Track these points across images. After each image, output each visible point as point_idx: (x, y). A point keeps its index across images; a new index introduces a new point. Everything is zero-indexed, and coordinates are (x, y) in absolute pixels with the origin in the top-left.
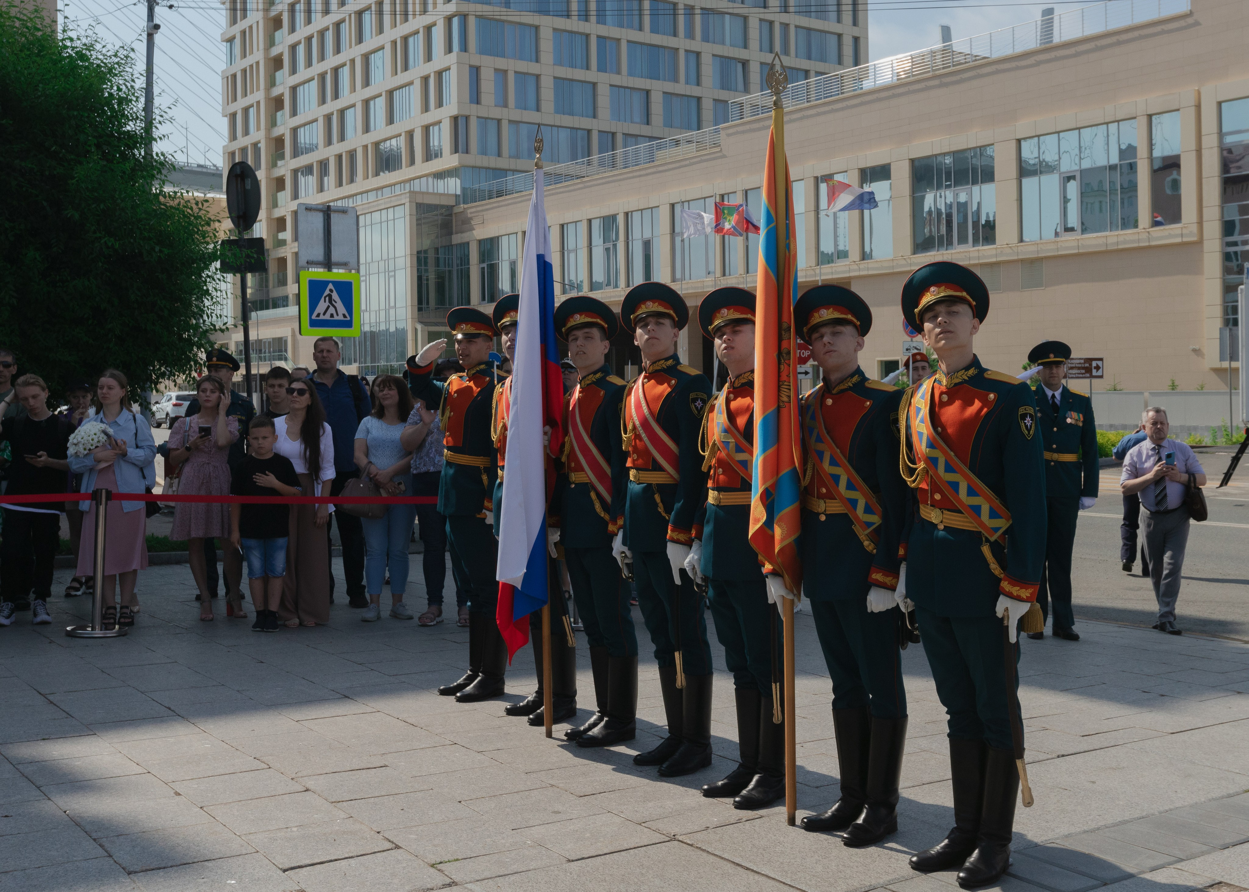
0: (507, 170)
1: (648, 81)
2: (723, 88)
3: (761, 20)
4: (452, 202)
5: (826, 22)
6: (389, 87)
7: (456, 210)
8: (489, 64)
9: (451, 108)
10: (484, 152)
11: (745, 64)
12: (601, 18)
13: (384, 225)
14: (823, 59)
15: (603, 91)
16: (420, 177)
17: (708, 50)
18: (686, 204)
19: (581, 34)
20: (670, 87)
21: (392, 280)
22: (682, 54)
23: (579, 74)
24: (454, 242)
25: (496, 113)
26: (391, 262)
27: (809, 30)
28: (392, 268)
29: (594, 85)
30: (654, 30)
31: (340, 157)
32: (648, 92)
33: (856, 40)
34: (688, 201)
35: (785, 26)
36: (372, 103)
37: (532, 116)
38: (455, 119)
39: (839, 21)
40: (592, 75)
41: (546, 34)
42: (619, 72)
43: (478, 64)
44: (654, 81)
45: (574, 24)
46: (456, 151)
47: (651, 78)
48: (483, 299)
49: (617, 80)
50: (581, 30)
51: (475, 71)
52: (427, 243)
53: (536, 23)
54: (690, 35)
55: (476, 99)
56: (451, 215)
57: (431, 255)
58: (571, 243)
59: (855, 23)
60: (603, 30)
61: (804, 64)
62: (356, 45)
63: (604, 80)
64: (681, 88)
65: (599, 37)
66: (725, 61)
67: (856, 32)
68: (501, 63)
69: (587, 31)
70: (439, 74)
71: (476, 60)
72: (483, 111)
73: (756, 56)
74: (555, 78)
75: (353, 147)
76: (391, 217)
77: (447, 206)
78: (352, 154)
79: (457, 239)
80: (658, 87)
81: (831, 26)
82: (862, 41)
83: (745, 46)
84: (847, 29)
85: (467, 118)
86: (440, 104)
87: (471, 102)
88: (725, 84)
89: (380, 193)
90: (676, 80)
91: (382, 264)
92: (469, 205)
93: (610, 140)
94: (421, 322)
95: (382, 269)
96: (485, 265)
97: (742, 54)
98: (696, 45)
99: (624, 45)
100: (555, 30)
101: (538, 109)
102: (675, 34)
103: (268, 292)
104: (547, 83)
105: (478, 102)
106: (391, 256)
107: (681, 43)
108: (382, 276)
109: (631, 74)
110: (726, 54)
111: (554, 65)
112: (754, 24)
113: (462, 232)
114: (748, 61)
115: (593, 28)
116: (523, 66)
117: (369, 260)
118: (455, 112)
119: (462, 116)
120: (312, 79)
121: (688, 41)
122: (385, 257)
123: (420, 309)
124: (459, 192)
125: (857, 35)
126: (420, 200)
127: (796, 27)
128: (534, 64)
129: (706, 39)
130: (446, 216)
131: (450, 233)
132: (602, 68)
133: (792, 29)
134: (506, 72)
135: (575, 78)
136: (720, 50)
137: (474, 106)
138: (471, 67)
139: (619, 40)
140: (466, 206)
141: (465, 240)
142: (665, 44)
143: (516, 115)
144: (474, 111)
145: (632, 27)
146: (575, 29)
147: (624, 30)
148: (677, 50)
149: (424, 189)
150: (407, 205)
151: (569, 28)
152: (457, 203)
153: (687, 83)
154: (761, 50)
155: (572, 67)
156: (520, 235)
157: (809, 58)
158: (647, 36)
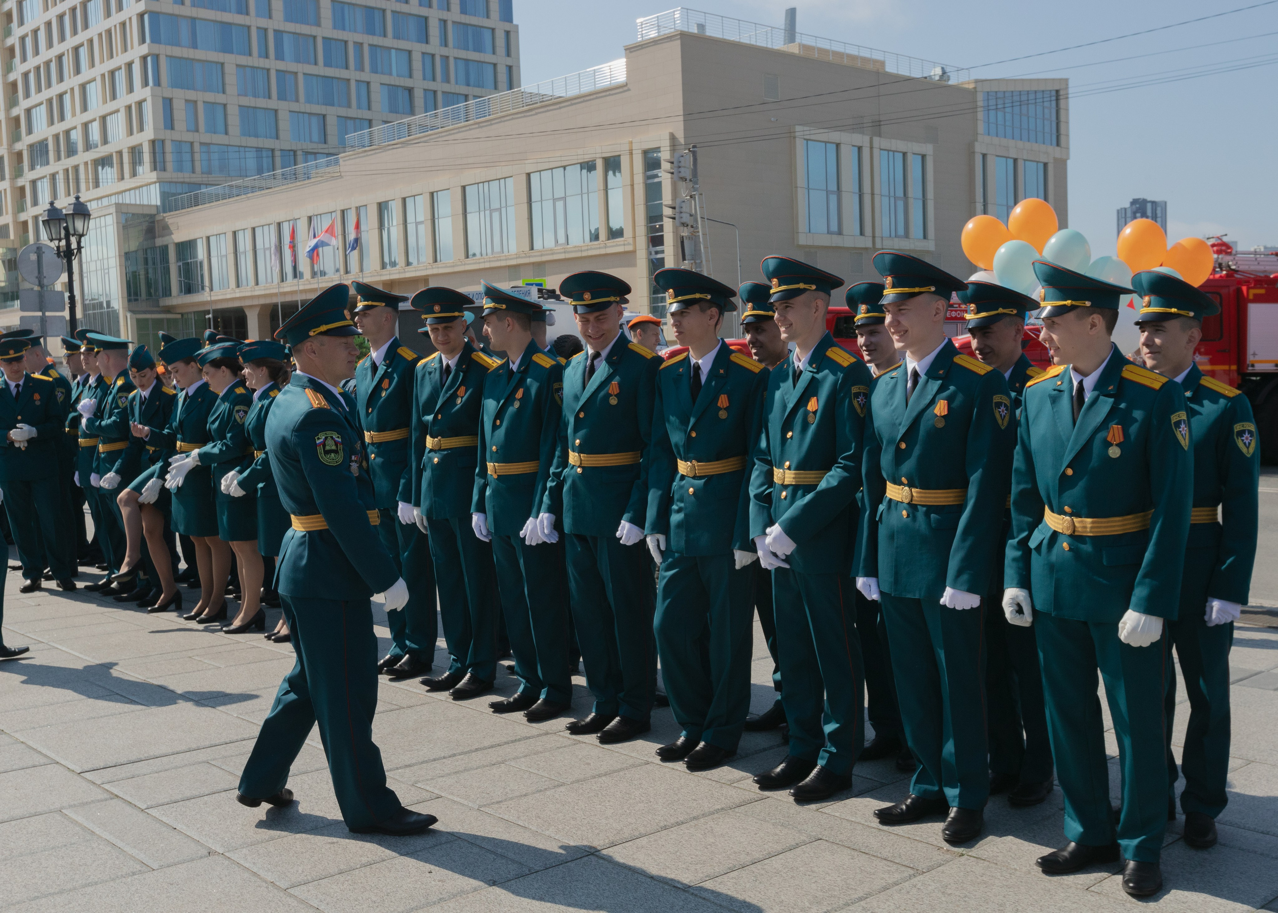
0: (200, 184)
1: (324, 107)
2: (391, 112)
3: (423, 53)
4: (154, 212)
5: (482, 54)
6: (102, 113)
7: (158, 218)
8: (179, 96)
9: (149, 133)
10: (180, 169)
11: (410, 90)
12: (280, 56)
13: (98, 230)
14: (480, 85)
15: (283, 116)
16: (130, 190)
17: (376, 80)
18: (319, 217)
19: (263, 69)
20: (343, 112)
21: (107, 276)
22: (353, 84)
23: (262, 103)
24: (157, 245)
25: (189, 137)
26: (105, 262)
27: (466, 60)
28: (106, 267)
29: (276, 111)
30: (327, 64)
31: (67, 170)
32: (324, 116)
33: (510, 68)
34: (320, 215)
35: (446, 58)
36: (90, 125)
37: (220, 139)
38: (153, 142)
39: (494, 53)
40: (273, 104)
41: (230, 69)
42: (297, 100)
43: (170, 96)
44: (328, 107)
45: (255, 61)
46: (155, 169)
47: (326, 105)
48: (181, 291)
49: (295, 106)
50: (262, 65)
51: (168, 103)
52: (133, 246)
53: (221, 60)
54: (361, 68)
55: (170, 123)
56: (153, 222)
57: (141, 255)
58: (241, 248)
59: (508, 54)
60: (281, 65)
61: (463, 90)
62: (74, 76)
63: (283, 107)
64: (353, 112)
65: (277, 71)
66: (392, 88)
67: (509, 62)
68: (191, 95)
69: (267, 66)
70: (140, 104)
71: (168, 93)
72: (176, 136)
73: (419, 84)
74: (239, 106)
75: (76, 163)
76: (103, 224)
77: (151, 215)
78: (76, 168)
79: (159, 242)
80: (332, 113)
81: (488, 57)
82: (514, 69)
83: (411, 76)
84: (502, 61)
85: (163, 141)
86: (141, 129)
87: (166, 128)
88: (394, 109)
89: (100, 202)
90: (349, 106)
91: (98, 263)
92: (169, 214)
93: (292, 156)
94: (131, 311)
95: (99, 268)
96: (181, 264)
97: (408, 83)
98: (365, 76)
99: (301, 77)
100: (237, 66)
101: (226, 133)
102: (347, 67)
103: (18, 285)
104: (233, 111)
105: (172, 128)
106: (105, 256)
107: (352, 74)
108: (99, 272)
109: (308, 101)
110: (393, 83)
111: (238, 95)
112: (417, 57)
113: (163, 236)
114: (413, 88)
115: (273, 64)
116: (210, 97)
117: (89, 259)
118: (152, 137)
119: (158, 140)
120: (41, 104)
121: (358, 73)
122: (100, 257)
123: (129, 301)
124: (159, 203)
125: (510, 64)
126: (125, 210)
127: (456, 58)
128: (221, 95)
129: (374, 70)
130: (151, 223)
131: (154, 238)
132: (282, 97)
133: (452, 61)
134: (195, 102)
135: (258, 106)
136: (386, 79)
137: (168, 132)
138: (164, 98)
139: (296, 73)
140: (165, 215)
141: (165, 243)
142: (338, 76)
143: (206, 138)
144: (168, 135)
145: (309, 63)
146: (256, 65)
147: (300, 65)
148: (349, 80)
149: (128, 202)
150: (114, 214)
151: (250, 64)
152: (158, 213)
153: (359, 107)
154: (424, 79)
155: (255, 97)
156: (204, 239)
157: (468, 85)
158: (321, 70)
